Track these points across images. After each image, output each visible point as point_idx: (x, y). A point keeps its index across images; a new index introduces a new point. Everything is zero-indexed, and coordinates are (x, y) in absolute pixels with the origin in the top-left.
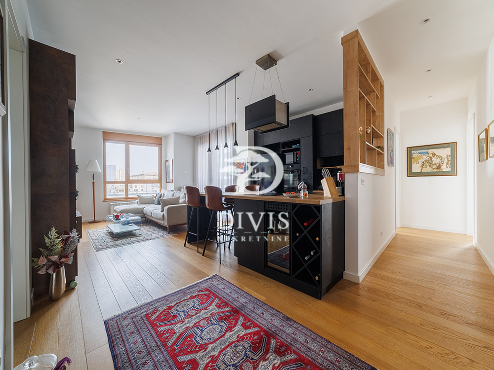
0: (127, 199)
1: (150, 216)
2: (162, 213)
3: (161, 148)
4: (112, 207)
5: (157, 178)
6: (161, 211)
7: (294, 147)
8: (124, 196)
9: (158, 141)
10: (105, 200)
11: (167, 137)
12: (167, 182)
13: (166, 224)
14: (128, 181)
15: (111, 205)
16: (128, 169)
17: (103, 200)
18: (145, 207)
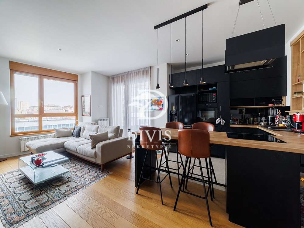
0: (40, 132)
1: (74, 152)
2: (94, 151)
3: (77, 84)
4: (22, 143)
5: (72, 111)
6: (92, 149)
7: (210, 89)
8: (37, 129)
9: (73, 78)
10: (13, 135)
11: (83, 74)
12: (83, 115)
13: (99, 162)
14: (42, 114)
15: (21, 140)
16: (42, 102)
17: (10, 135)
18: (65, 141)
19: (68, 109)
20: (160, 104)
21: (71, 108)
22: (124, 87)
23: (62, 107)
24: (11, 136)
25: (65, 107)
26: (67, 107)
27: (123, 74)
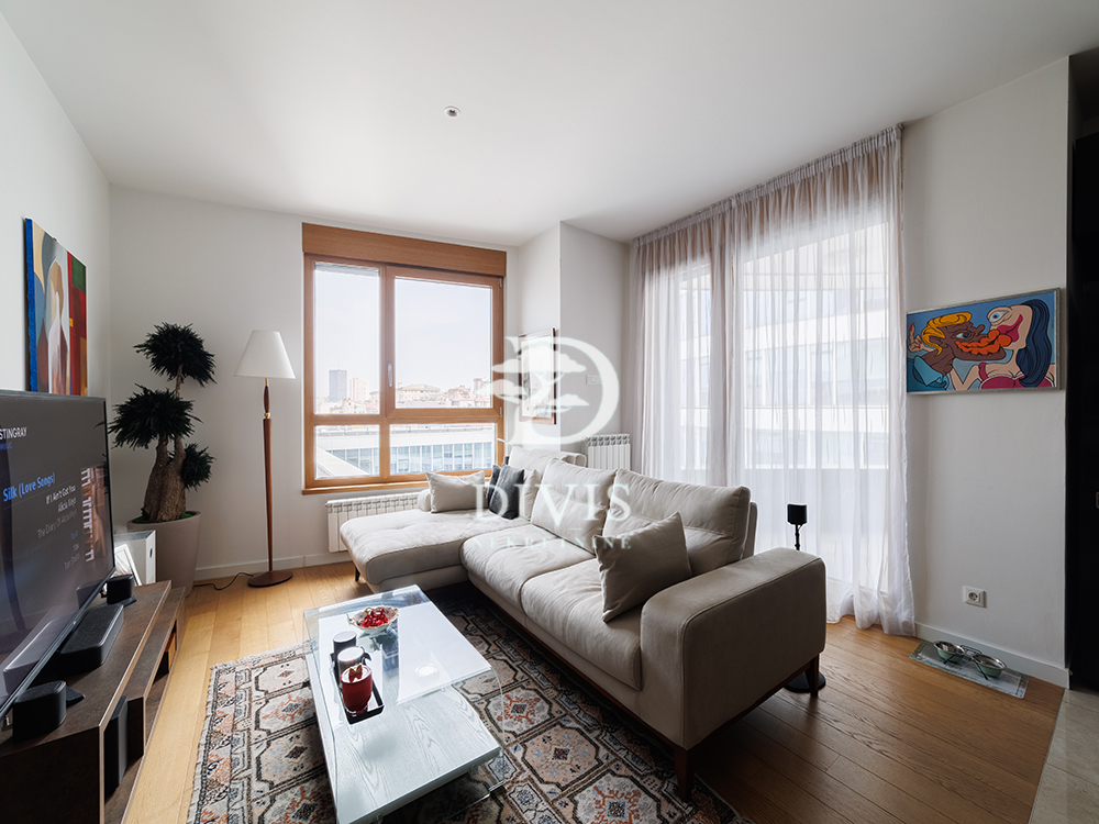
0: (385, 480)
2: (624, 639)
3: (501, 290)
4: (332, 517)
9: (490, 265)
10: (313, 486)
11: (526, 246)
14: (389, 413)
15: (329, 510)
16: (390, 367)
17: (303, 488)
18: (467, 533)
19: (459, 397)
20: (994, 348)
21: (466, 394)
22: (706, 279)
23: (444, 390)
24: (304, 493)
25: (452, 391)
26: (456, 390)
27: (704, 217)
